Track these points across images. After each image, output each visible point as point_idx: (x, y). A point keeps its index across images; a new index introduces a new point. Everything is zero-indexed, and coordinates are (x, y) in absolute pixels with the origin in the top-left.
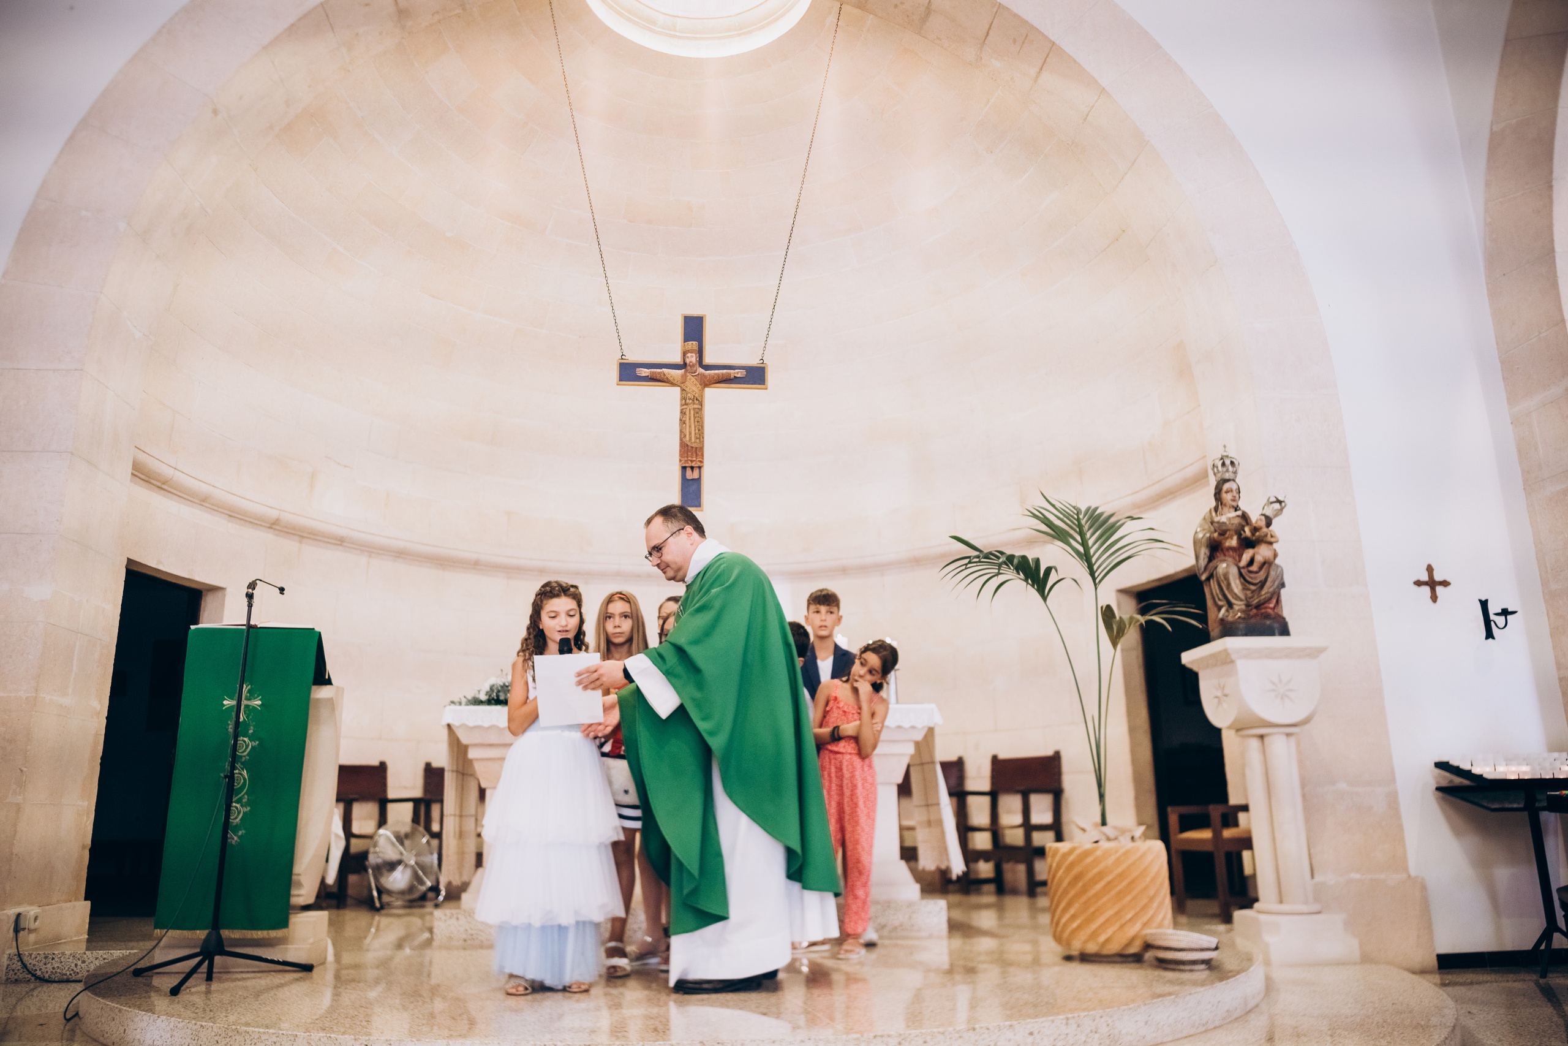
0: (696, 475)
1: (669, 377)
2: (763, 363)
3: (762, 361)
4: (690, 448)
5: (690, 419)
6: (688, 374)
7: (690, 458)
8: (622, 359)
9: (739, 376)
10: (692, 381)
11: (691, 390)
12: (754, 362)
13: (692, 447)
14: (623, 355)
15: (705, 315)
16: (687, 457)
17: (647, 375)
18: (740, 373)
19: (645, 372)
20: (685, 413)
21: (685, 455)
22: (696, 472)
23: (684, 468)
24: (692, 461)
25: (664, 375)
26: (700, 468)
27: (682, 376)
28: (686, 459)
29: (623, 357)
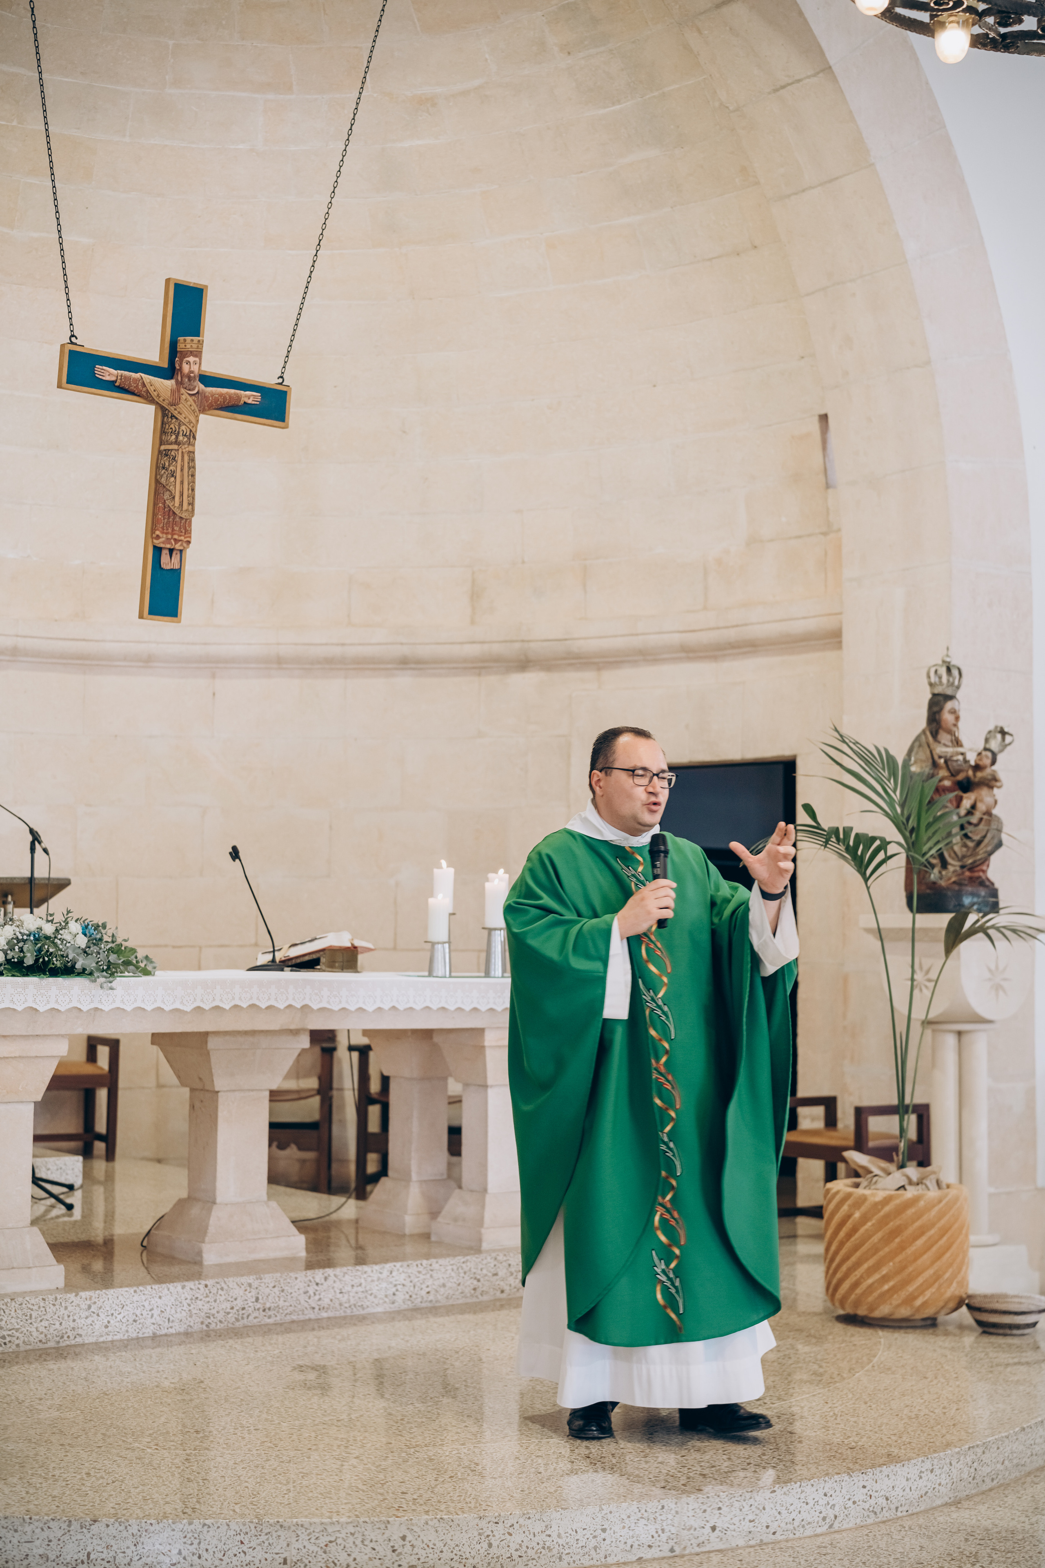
0: (174, 563)
1: (150, 389)
2: (281, 384)
3: (280, 380)
4: (177, 519)
5: (182, 470)
6: (183, 391)
7: (176, 537)
8: (72, 343)
9: (250, 401)
10: (189, 403)
11: (187, 420)
12: (269, 379)
13: (181, 518)
14: (73, 336)
15: (206, 287)
16: (173, 535)
17: (114, 379)
18: (251, 397)
19: (109, 374)
20: (174, 459)
21: (170, 530)
22: (176, 557)
23: (158, 550)
24: (176, 541)
25: (144, 385)
26: (181, 551)
27: (173, 392)
28: (170, 536)
29: (73, 339)
